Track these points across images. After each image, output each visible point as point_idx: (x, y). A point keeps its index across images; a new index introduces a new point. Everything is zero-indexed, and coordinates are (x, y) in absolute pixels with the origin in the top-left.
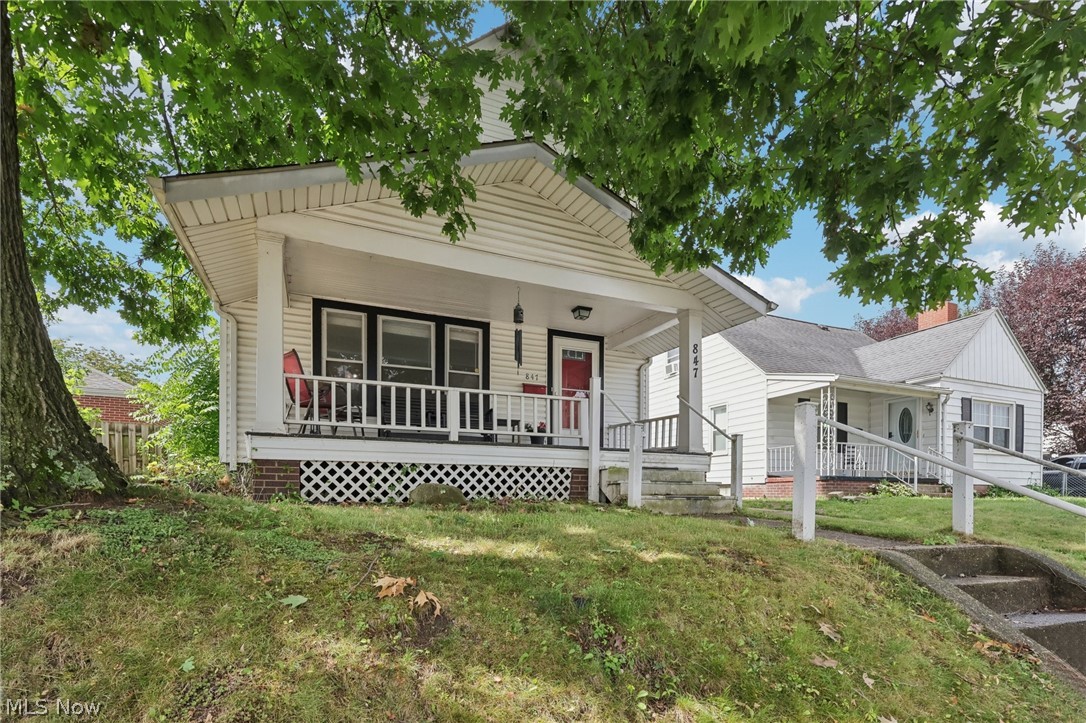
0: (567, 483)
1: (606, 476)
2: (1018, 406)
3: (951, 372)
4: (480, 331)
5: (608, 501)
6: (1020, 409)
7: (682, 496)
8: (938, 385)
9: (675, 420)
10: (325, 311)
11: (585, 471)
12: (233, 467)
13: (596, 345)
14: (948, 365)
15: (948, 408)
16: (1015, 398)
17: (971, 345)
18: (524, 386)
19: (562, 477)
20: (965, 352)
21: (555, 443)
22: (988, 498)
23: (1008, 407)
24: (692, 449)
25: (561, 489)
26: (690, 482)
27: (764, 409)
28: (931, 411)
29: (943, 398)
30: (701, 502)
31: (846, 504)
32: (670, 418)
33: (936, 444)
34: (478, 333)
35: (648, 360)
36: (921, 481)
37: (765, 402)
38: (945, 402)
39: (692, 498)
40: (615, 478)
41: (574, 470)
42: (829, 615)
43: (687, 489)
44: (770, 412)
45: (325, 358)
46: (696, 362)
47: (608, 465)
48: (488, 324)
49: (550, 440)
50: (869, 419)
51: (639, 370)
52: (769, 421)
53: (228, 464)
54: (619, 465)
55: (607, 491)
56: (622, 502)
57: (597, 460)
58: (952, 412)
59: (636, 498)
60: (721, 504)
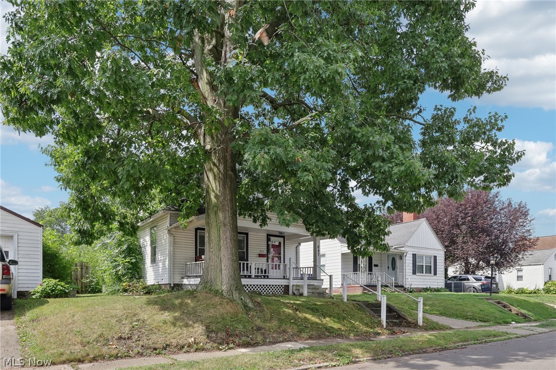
0: (283, 289)
1: (294, 287)
2: (434, 256)
3: (408, 244)
4: (245, 236)
5: (295, 294)
6: (435, 257)
7: (316, 293)
8: (403, 249)
9: (312, 269)
10: (199, 231)
11: (288, 286)
12: (172, 285)
13: (282, 239)
14: (407, 241)
15: (407, 258)
16: (433, 253)
17: (416, 233)
18: (259, 254)
19: (282, 288)
20: (413, 236)
21: (269, 277)
22: (422, 293)
23: (430, 257)
24: (318, 278)
25: (281, 291)
26: (318, 289)
27: (340, 257)
28: (401, 259)
29: (405, 254)
30: (322, 294)
31: (368, 296)
32: (310, 268)
33: (403, 272)
34: (244, 237)
35: (300, 244)
36: (395, 286)
37: (340, 254)
38: (406, 256)
39: (319, 294)
40: (298, 288)
41: (285, 286)
42: (346, 311)
43: (318, 291)
44: (342, 259)
45: (198, 247)
46: (318, 251)
47: (295, 284)
48: (248, 233)
49: (268, 276)
50: (381, 261)
51: (297, 247)
52: (342, 262)
53: (170, 284)
54: (298, 284)
55: (295, 292)
56: (301, 295)
57: (292, 283)
58: (409, 260)
59: (305, 294)
60: (327, 295)
